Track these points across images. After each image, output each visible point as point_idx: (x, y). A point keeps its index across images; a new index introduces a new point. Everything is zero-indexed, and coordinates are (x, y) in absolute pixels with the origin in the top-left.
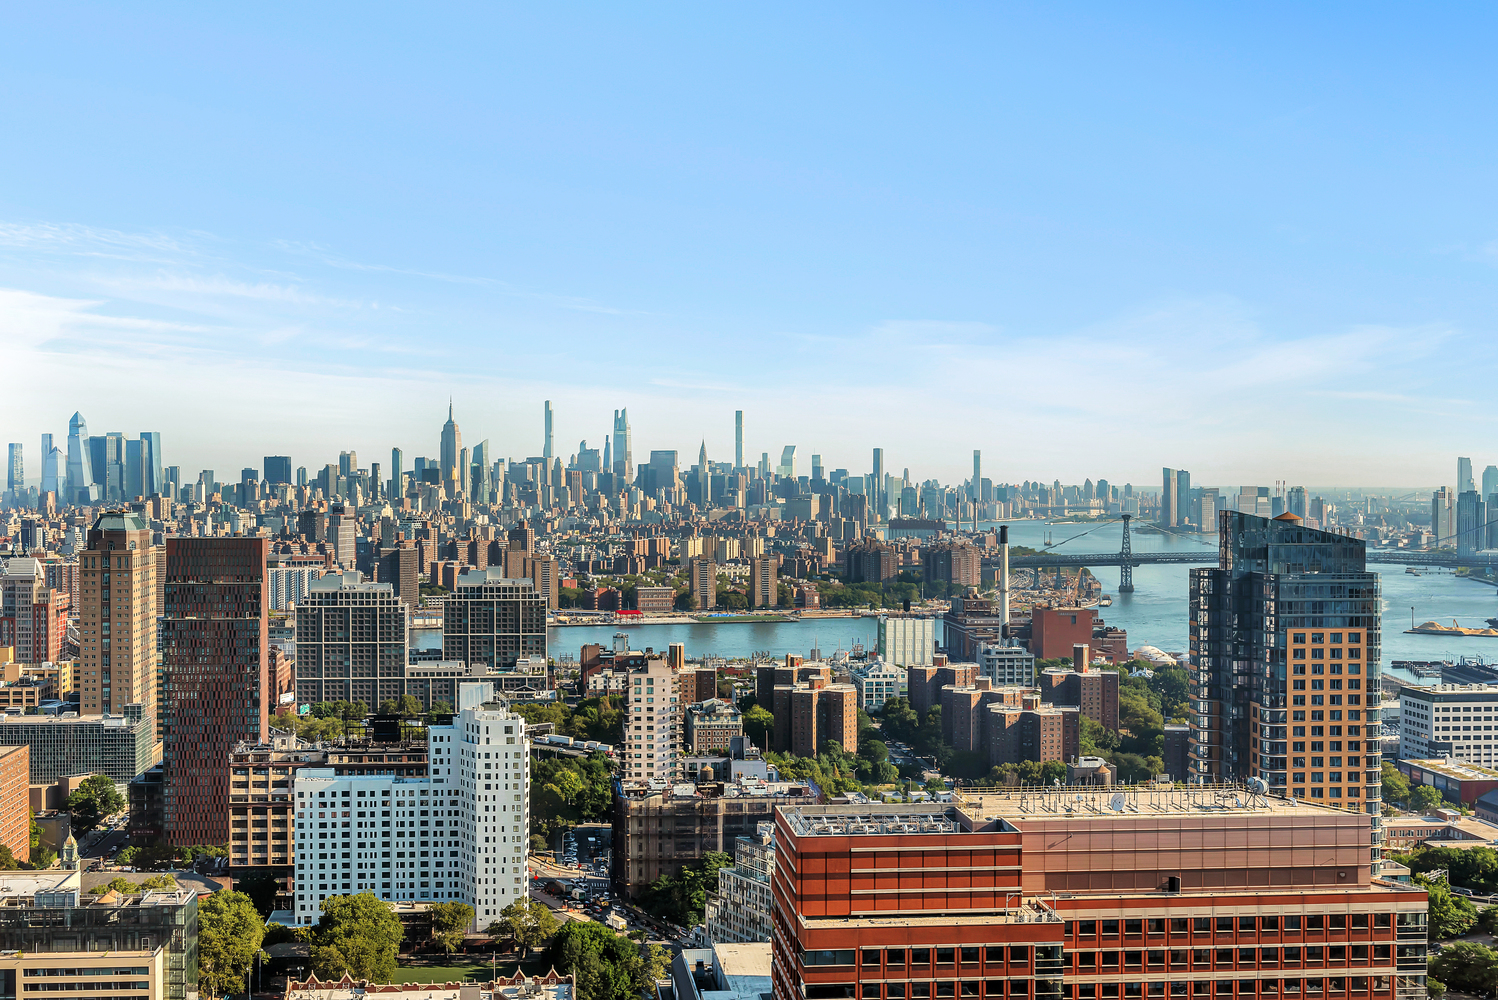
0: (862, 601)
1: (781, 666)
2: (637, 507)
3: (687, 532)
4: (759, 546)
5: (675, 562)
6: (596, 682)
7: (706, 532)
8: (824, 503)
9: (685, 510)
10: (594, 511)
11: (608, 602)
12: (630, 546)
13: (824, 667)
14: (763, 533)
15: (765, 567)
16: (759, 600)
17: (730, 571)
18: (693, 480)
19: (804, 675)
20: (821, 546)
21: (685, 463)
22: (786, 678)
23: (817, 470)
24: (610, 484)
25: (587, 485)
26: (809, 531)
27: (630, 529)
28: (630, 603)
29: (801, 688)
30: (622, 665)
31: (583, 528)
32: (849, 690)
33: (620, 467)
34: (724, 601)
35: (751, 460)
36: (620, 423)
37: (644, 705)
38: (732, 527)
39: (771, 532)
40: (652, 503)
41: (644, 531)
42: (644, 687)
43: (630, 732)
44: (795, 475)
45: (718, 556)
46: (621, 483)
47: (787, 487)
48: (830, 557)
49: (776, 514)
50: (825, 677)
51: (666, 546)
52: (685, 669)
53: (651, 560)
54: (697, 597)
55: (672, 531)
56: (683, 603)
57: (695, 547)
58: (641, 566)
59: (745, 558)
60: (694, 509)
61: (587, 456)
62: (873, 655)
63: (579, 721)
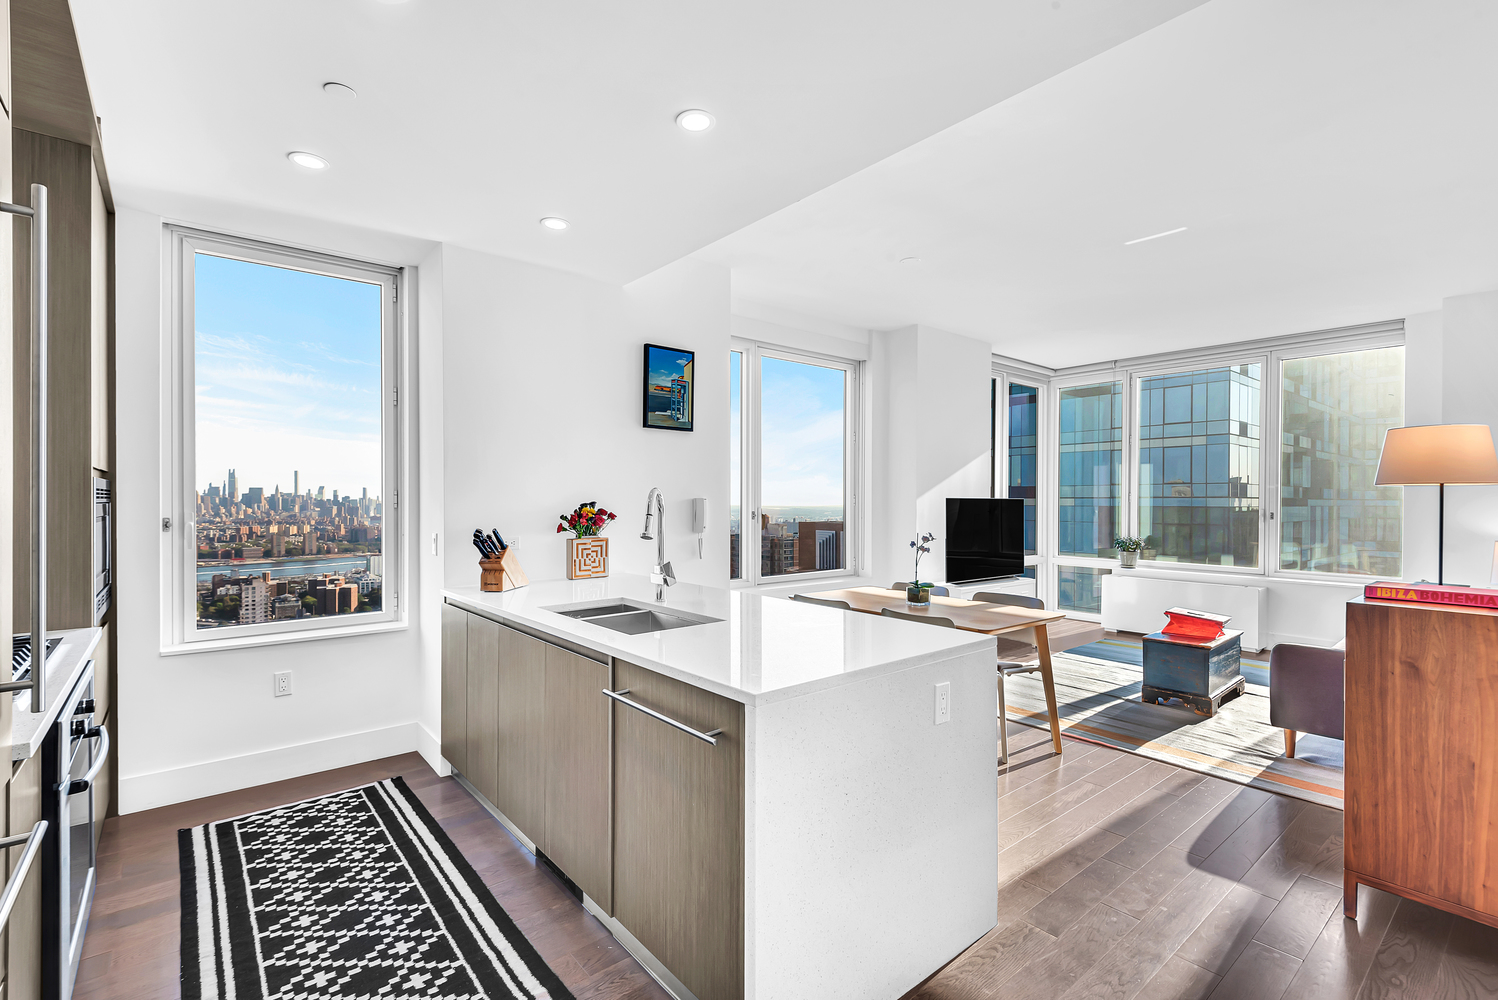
0: (358, 550)
1: (320, 578)
2: (242, 513)
3: (269, 523)
4: (307, 529)
5: (263, 537)
6: (221, 591)
7: (279, 523)
8: (339, 510)
9: (268, 514)
10: (217, 514)
11: (227, 555)
12: (238, 530)
13: (341, 578)
14: (309, 523)
15: (310, 537)
16: (307, 551)
17: (292, 539)
18: (272, 500)
19: (332, 582)
20: (338, 528)
21: (267, 493)
22: (323, 583)
23: (336, 496)
24: (228, 502)
25: (213, 502)
26: (332, 522)
27: (238, 522)
28: (239, 554)
29: (330, 587)
30: (237, 582)
31: (211, 522)
32: (354, 587)
33: (232, 494)
34: (289, 553)
35: (302, 492)
36: (232, 475)
37: (250, 599)
38: (293, 520)
39: (313, 522)
40: (250, 511)
41: (247, 524)
42: (250, 591)
43: (242, 612)
44: (325, 499)
45: (286, 533)
46: (232, 503)
47: (320, 503)
48: (343, 532)
49: (315, 515)
50: (342, 582)
51: (258, 529)
52: (271, 583)
53: (250, 536)
54: (275, 551)
55: (260, 523)
56: (267, 554)
57: (274, 529)
58: (245, 538)
59: (298, 534)
60: (272, 513)
61: (213, 491)
62: (364, 572)
63: (212, 609)
